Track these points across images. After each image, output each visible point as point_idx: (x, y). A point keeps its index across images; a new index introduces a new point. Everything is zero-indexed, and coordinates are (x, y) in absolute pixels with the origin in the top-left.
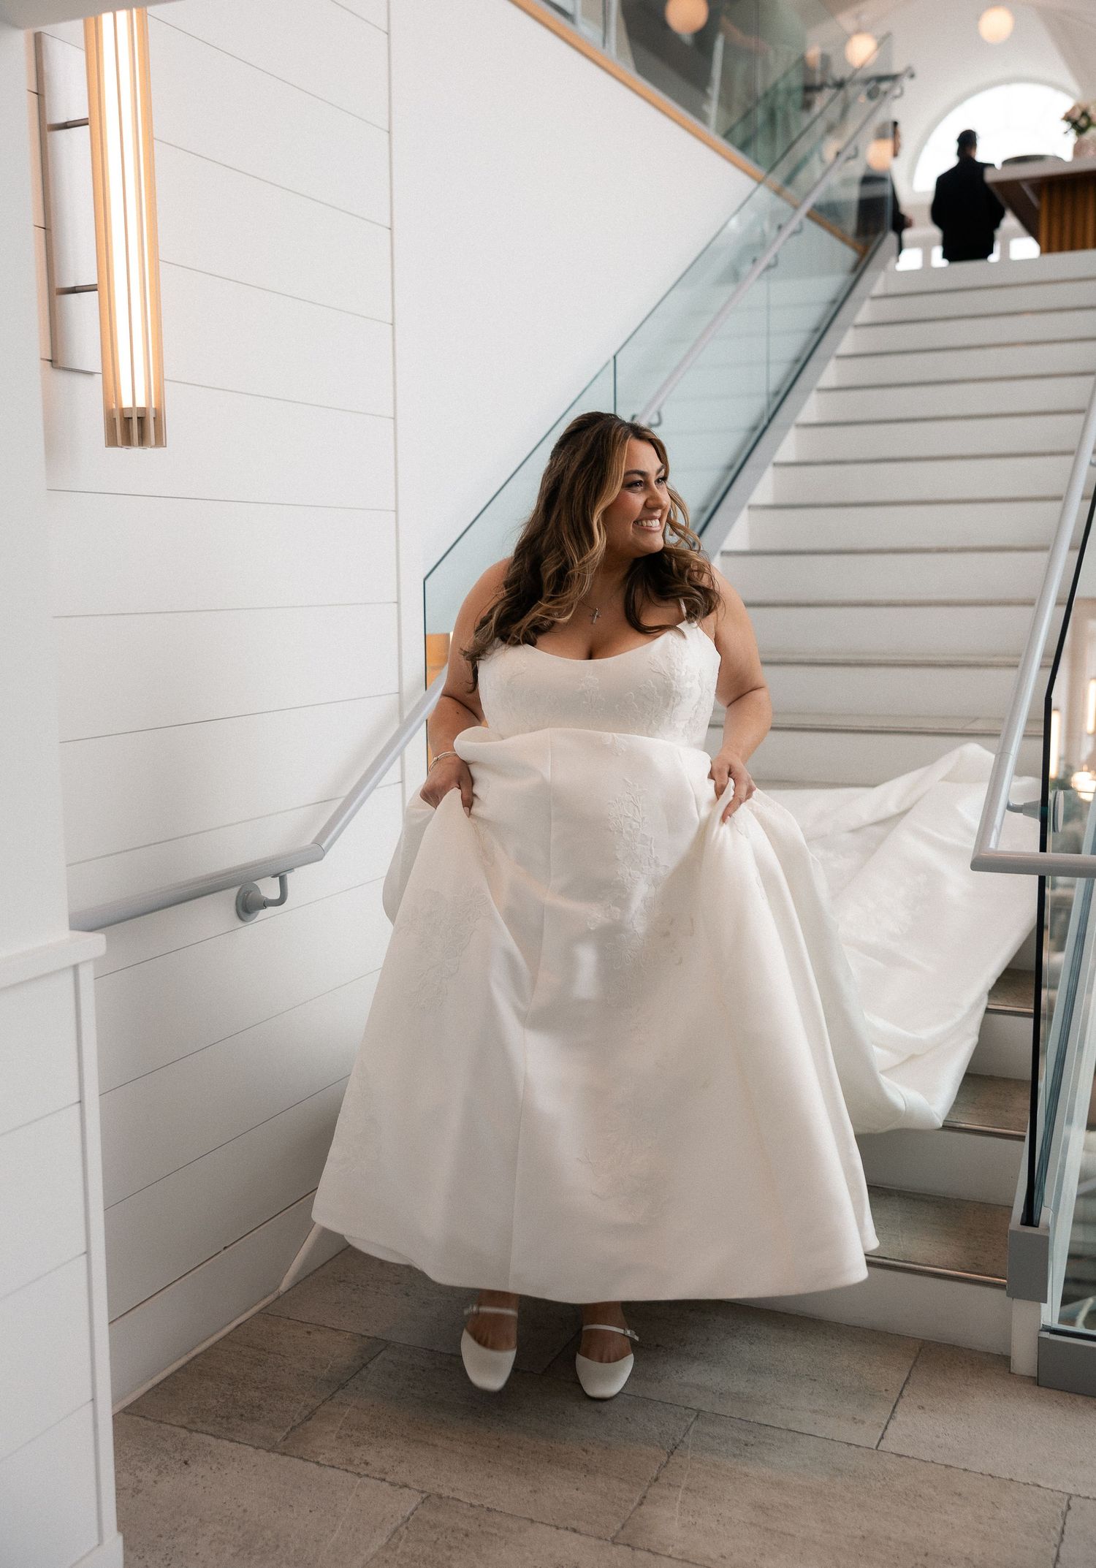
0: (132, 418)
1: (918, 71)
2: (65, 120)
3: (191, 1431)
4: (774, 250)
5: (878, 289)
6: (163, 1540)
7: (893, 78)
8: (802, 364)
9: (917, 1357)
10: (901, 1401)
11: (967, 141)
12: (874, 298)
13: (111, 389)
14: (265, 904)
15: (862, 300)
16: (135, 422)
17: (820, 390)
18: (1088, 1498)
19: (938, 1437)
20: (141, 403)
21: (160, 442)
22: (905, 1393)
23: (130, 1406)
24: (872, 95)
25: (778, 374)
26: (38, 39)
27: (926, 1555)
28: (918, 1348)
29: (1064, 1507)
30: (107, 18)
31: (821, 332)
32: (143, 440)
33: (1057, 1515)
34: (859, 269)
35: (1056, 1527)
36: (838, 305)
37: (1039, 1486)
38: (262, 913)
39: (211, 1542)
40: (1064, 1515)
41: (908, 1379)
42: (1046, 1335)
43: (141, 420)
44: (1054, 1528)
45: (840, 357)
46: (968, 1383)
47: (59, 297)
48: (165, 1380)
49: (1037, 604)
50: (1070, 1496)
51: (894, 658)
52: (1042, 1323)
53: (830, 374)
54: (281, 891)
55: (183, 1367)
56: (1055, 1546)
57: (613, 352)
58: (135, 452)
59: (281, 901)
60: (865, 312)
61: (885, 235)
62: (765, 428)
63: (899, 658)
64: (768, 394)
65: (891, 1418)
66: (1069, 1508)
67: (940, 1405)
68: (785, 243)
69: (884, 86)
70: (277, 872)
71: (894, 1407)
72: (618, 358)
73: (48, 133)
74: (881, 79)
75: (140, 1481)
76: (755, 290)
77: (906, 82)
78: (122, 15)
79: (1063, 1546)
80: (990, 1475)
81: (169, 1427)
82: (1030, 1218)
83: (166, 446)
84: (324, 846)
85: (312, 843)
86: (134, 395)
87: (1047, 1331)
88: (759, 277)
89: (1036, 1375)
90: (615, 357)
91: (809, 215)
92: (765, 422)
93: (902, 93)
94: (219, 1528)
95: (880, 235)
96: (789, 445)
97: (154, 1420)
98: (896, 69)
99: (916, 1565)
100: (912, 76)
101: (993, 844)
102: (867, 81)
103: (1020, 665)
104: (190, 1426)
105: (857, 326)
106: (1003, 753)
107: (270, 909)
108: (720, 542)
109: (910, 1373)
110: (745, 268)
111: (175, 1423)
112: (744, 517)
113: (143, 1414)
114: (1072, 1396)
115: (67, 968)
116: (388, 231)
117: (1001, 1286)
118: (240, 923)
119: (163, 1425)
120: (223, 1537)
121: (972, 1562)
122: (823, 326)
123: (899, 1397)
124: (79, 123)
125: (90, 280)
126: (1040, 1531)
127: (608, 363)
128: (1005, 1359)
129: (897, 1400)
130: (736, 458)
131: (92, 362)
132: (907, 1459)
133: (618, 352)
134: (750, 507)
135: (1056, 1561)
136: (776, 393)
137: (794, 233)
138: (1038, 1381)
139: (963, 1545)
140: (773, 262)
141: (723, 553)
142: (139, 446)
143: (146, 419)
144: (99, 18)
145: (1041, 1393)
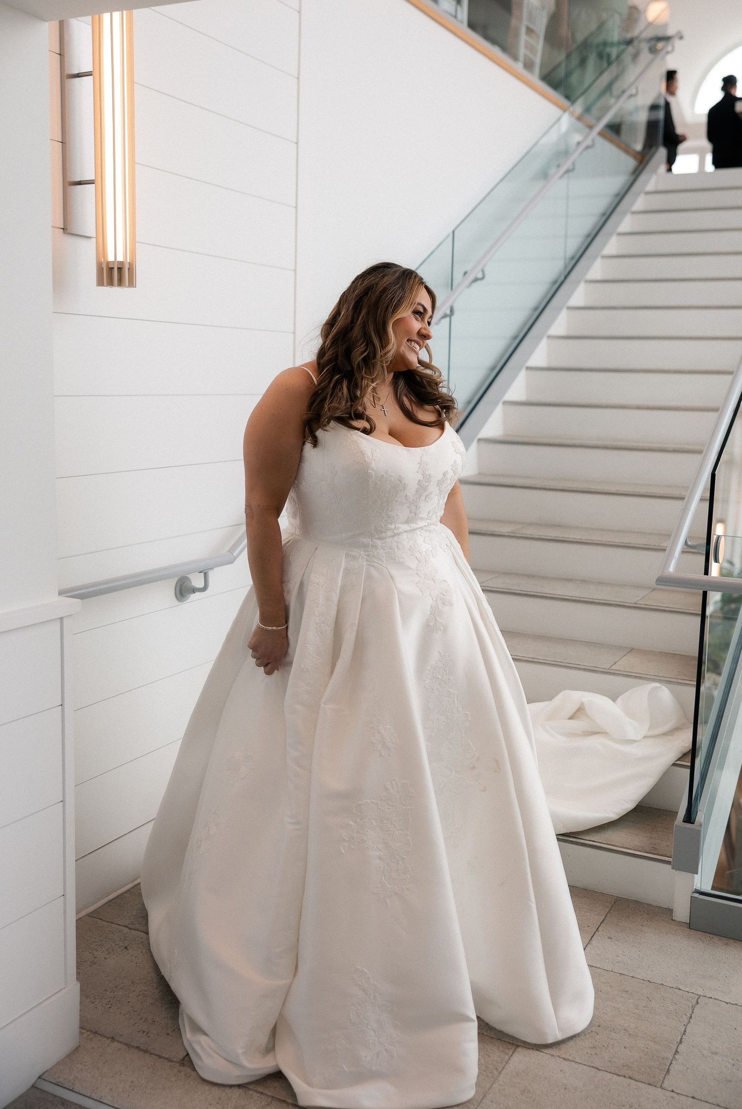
0: (114, 268)
1: (686, 34)
2: (77, 72)
3: (130, 929)
4: (572, 159)
5: (650, 187)
6: (108, 993)
7: (667, 39)
8: (592, 238)
9: (612, 906)
10: (597, 933)
11: (729, 82)
12: (647, 193)
13: (101, 249)
14: (194, 590)
16: (116, 270)
17: (603, 257)
18: (711, 998)
19: (618, 956)
20: (120, 258)
21: (132, 284)
22: (600, 928)
23: (92, 913)
24: (653, 50)
25: (573, 245)
26: (62, 24)
27: (599, 1026)
28: (613, 902)
29: (695, 1002)
30: (106, 16)
31: (607, 216)
32: (120, 283)
33: (689, 1007)
34: (637, 173)
35: (687, 1014)
36: (620, 197)
37: (680, 989)
38: (193, 597)
39: (138, 995)
40: (693, 1007)
41: (603, 920)
42: (696, 895)
43: (120, 269)
44: (686, 1014)
45: (620, 234)
46: (643, 924)
47: (69, 187)
48: (117, 897)
49: (720, 411)
50: (700, 996)
51: (658, 445)
52: (695, 887)
53: (612, 246)
54: (205, 583)
55: (128, 890)
56: (685, 1025)
57: (453, 228)
58: (116, 290)
59: (204, 589)
60: (640, 203)
61: (657, 148)
62: (562, 283)
63: (641, 445)
64: (565, 259)
65: (589, 943)
66: (697, 1003)
67: (623, 937)
68: (581, 154)
69: (660, 45)
70: (201, 570)
71: (592, 937)
72: (456, 232)
73: (66, 80)
74: (659, 39)
75: (96, 957)
76: (558, 186)
77: (677, 43)
78: (116, 15)
79: (690, 1025)
80: (649, 981)
81: (116, 925)
82: (689, 818)
83: (136, 287)
84: (235, 554)
85: (227, 552)
86: (116, 253)
87: (697, 892)
88: (561, 177)
89: (689, 922)
90: (453, 232)
91: (601, 134)
92: (562, 278)
93: (673, 50)
94: (144, 988)
95: (653, 149)
96: (579, 295)
97: (108, 922)
98: (670, 32)
99: (592, 1031)
100: (681, 38)
101: (671, 569)
102: (650, 40)
103: (704, 452)
104: (131, 926)
105: (634, 213)
106: (685, 510)
107: (197, 593)
108: (526, 361)
109: (606, 916)
110: (552, 171)
111: (121, 924)
112: (544, 344)
113: (101, 917)
114: (711, 936)
115: (56, 619)
116: (295, 145)
117: (668, 863)
118: (176, 602)
119: (113, 925)
120: (146, 993)
121: (628, 1031)
122: (609, 212)
123: (596, 931)
124: (86, 74)
125: (90, 176)
126: (676, 1016)
127: (448, 236)
128: (670, 911)
129: (595, 933)
130: (540, 303)
131: (91, 230)
132: (596, 969)
133: (456, 228)
134: (548, 337)
135: (684, 1034)
136: (572, 258)
137: (587, 148)
138: (690, 926)
139: (623, 1022)
140: (571, 167)
141: (527, 368)
142: (118, 286)
143: (123, 270)
144: (101, 15)
145: (691, 934)
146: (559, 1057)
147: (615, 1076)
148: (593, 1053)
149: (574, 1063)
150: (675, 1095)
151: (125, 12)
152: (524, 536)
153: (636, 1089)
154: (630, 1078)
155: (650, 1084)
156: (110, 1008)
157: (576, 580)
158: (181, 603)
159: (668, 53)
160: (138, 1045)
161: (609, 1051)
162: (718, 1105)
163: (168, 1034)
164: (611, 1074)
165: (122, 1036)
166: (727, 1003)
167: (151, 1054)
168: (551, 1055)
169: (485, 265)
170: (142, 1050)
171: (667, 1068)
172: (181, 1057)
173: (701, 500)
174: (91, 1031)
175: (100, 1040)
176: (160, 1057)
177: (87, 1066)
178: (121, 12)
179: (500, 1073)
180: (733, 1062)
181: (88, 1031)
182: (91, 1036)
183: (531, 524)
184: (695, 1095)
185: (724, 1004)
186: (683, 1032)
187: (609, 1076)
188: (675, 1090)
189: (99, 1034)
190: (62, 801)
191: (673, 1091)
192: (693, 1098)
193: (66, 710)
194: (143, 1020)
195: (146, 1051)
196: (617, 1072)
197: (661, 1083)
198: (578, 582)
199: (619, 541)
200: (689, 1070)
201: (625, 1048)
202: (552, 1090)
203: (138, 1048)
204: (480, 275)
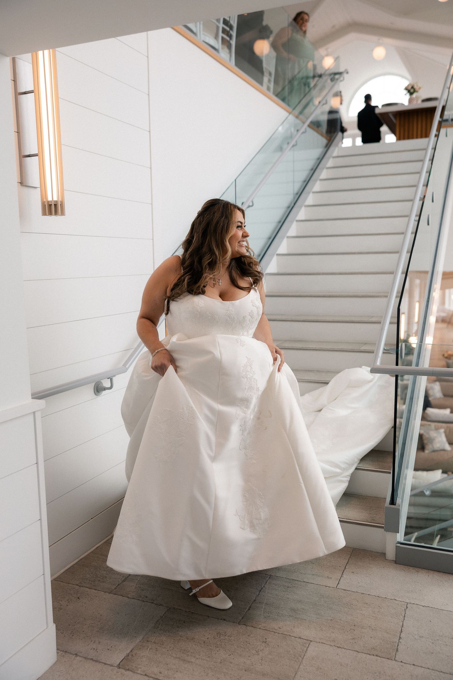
0: (52, 205)
1: (349, 71)
2: (24, 91)
3: (80, 586)
4: (296, 139)
5: (335, 154)
6: (70, 626)
7: (340, 73)
8: (307, 182)
9: (351, 554)
10: (345, 570)
11: (368, 98)
12: (334, 157)
13: (43, 193)
14: (105, 389)
15: (329, 158)
16: (53, 207)
17: (313, 192)
18: (414, 604)
19: (359, 583)
20: (55, 199)
21: (63, 214)
22: (347, 567)
23: (57, 578)
24: (332, 80)
25: (297, 186)
26: (14, 60)
27: (355, 625)
28: (351, 551)
30: (40, 53)
31: (314, 170)
32: (56, 213)
33: (403, 610)
34: (328, 146)
36: (320, 160)
37: (396, 600)
38: (104, 392)
39: (89, 626)
40: (405, 610)
41: (348, 562)
42: (399, 545)
43: (55, 205)
44: (402, 615)
45: (321, 180)
46: (370, 563)
47: (23, 158)
48: (70, 568)
49: (395, 273)
50: (408, 603)
52: (397, 540)
53: (317, 186)
54: (111, 384)
56: (402, 621)
57: (235, 178)
58: (53, 217)
59: (111, 388)
60: (331, 163)
62: (293, 207)
64: (294, 194)
65: (341, 576)
66: (407, 608)
67: (360, 571)
68: (300, 136)
69: (337, 76)
70: (109, 377)
71: (343, 572)
72: (237, 180)
73: (18, 96)
74: (336, 74)
75: (61, 605)
76: (289, 154)
77: (345, 75)
78: (46, 52)
79: (405, 621)
80: (378, 596)
81: (71, 585)
82: (393, 502)
83: (65, 215)
84: (127, 367)
85: (123, 366)
86: (52, 196)
87: (399, 543)
88: (290, 149)
89: (395, 560)
90: (235, 180)
91: (309, 126)
92: (293, 204)
93: (343, 79)
94: (91, 622)
95: (336, 134)
96: (302, 214)
97: (66, 583)
98: (341, 70)
99: (351, 629)
100: (347, 73)
101: (378, 363)
102: (331, 74)
103: (389, 296)
104: (80, 585)
105: (327, 168)
106: (382, 329)
107: (107, 391)
108: (276, 251)
109: (349, 560)
110: (285, 146)
111: (74, 584)
112: (285, 241)
113: (62, 580)
114: (408, 567)
115: (31, 413)
116: (149, 133)
117: (382, 527)
118: (95, 396)
119: (70, 585)
120: (93, 625)
121: (371, 628)
122: (315, 168)
123: (345, 569)
124: (30, 92)
125: (35, 152)
126: (396, 616)
127: (233, 182)
128: (384, 554)
129: (344, 570)
130: (282, 218)
131: (36, 183)
132: (348, 591)
133: (237, 178)
134: (287, 237)
135: (402, 626)
136: (297, 194)
137: (303, 133)
138: (396, 562)
139: (368, 622)
140: (295, 144)
141: (277, 255)
142: (55, 215)
143: (57, 205)
144: (37, 52)
145: (397, 566)
146: (335, 646)
147: (368, 655)
148: (354, 642)
149: (343, 649)
150: (404, 664)
151: (51, 50)
152: (283, 347)
153: (381, 662)
154: (377, 656)
155: (388, 659)
156: (73, 635)
157: (315, 371)
158: (97, 397)
159: (341, 81)
160: (92, 658)
161: (362, 640)
162: (428, 668)
163: (108, 649)
164: (366, 655)
165: (81, 652)
166: (423, 606)
167: (100, 662)
168: (330, 645)
169: (254, 198)
170: (94, 660)
171: (396, 647)
172: (118, 663)
173: (390, 323)
174: (63, 651)
175: (69, 656)
176: (105, 664)
177: (62, 673)
178: (49, 50)
179: (303, 659)
180: (432, 642)
181: (61, 651)
182: (64, 654)
183: (286, 341)
184: (415, 663)
185: (422, 607)
186: (401, 626)
187: (365, 655)
188: (403, 661)
189: (68, 652)
190: (40, 520)
191: (402, 662)
192: (414, 665)
193: (39, 466)
194: (93, 642)
195: (96, 661)
196: (369, 652)
197: (394, 657)
198: (315, 372)
199: (337, 348)
200: (409, 649)
201: (371, 638)
202: (334, 667)
203: (92, 659)
204: (251, 204)
